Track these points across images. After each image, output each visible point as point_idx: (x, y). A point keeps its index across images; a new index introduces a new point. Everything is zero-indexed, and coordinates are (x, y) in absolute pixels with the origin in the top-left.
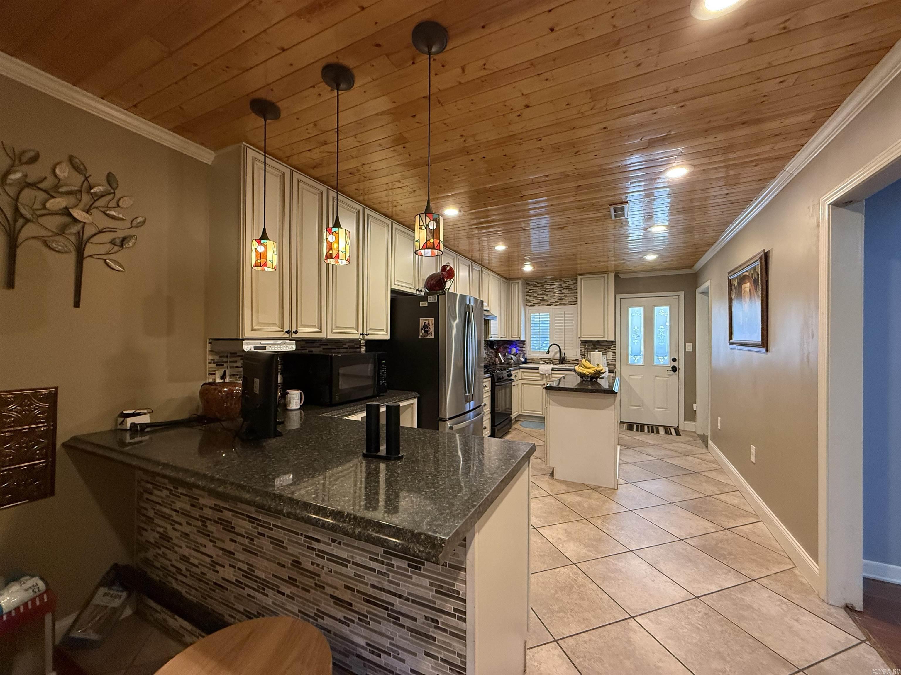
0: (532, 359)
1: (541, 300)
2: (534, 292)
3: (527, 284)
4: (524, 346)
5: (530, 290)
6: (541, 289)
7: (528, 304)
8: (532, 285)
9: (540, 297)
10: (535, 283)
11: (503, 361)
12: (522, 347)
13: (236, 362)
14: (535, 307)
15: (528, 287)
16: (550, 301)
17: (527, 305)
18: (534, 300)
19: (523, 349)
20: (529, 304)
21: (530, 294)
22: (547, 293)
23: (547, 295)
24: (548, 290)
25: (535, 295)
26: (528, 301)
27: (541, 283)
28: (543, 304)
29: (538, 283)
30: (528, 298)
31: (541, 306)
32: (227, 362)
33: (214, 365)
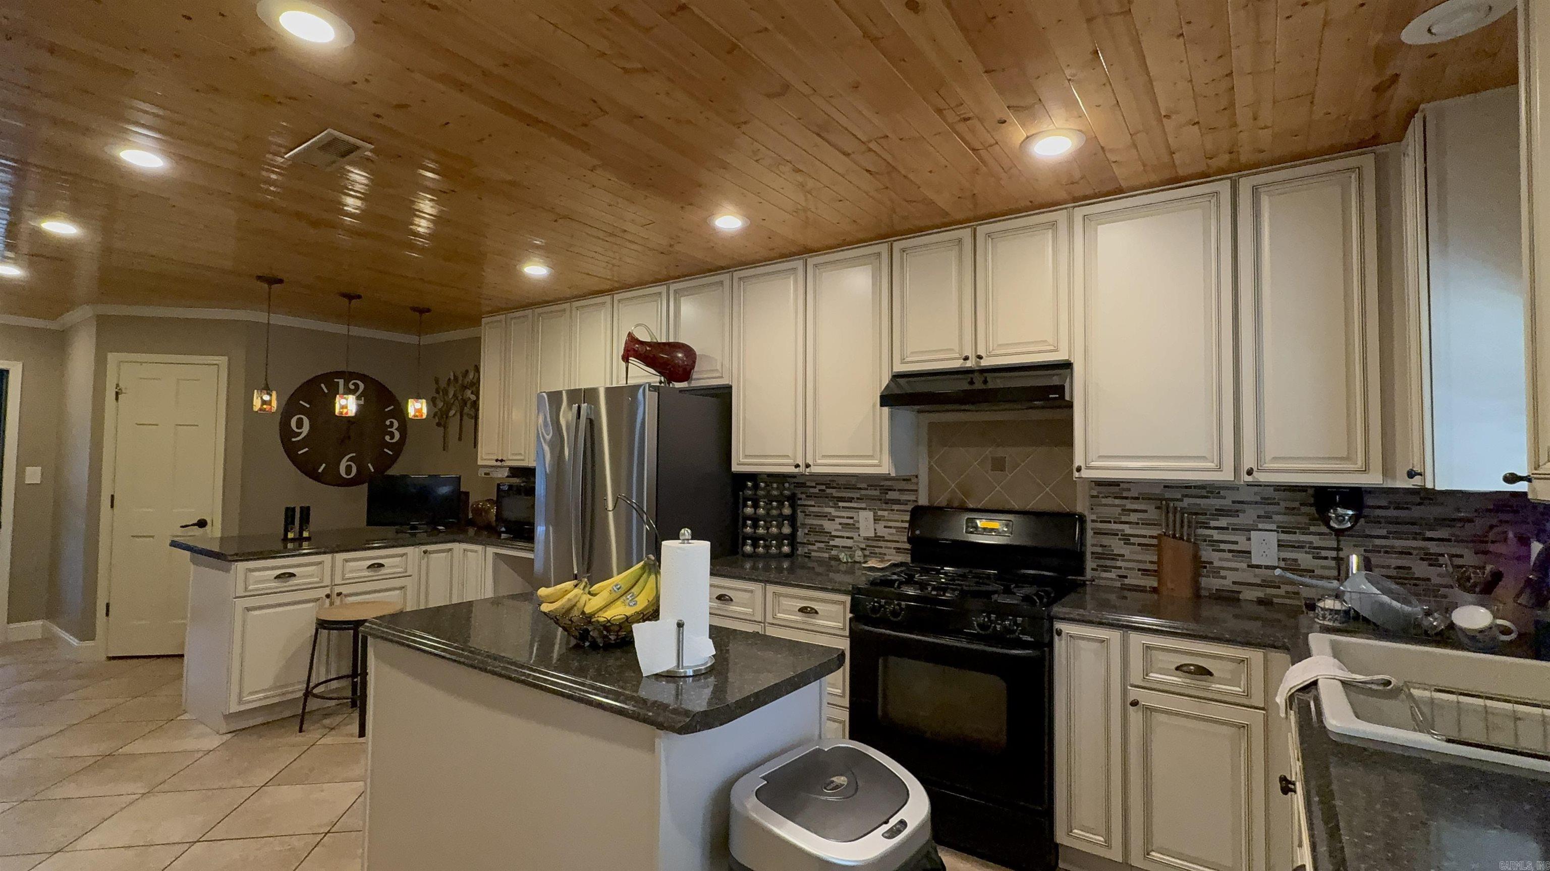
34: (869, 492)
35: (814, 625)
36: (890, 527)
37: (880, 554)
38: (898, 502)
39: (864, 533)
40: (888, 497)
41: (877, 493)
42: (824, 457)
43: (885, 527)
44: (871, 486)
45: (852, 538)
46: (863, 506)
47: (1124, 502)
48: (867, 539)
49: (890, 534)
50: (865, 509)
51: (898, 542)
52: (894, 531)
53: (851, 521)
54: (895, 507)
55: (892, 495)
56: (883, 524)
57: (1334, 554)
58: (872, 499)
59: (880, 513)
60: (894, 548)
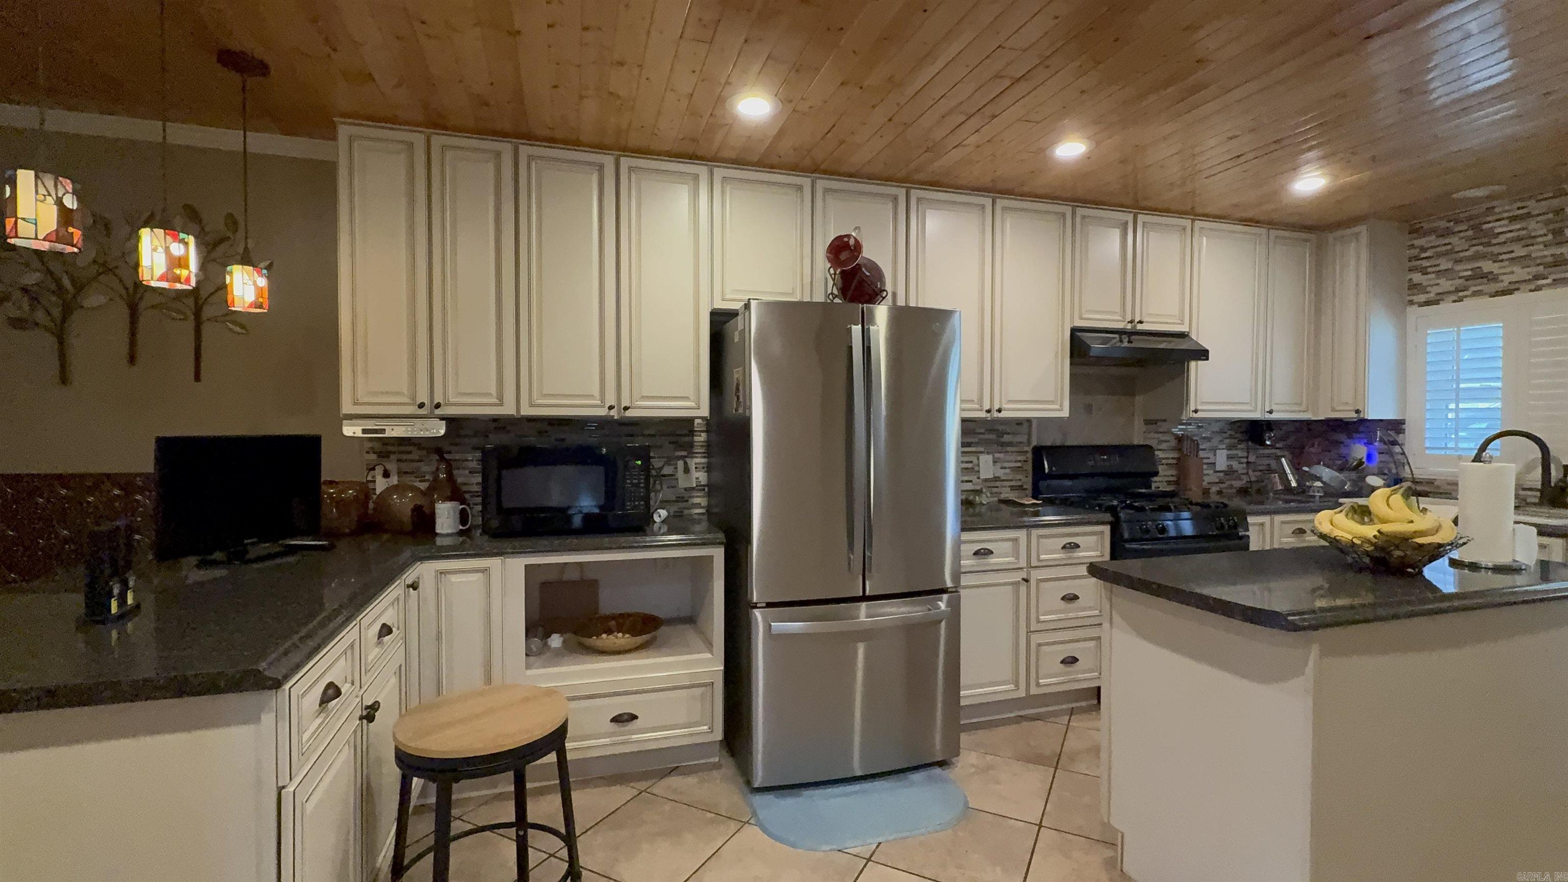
0: (1430, 482)
1: (1467, 279)
2: (1439, 255)
3: (1415, 231)
4: (1400, 438)
5: (1423, 249)
6: (1469, 239)
7: (1416, 298)
8: (1433, 231)
9: (1465, 269)
10: (1443, 224)
11: (1294, 484)
12: (1394, 443)
13: (410, 453)
14: (1446, 307)
15: (1418, 242)
16: (1507, 279)
17: (1411, 303)
18: (1442, 281)
19: (1397, 449)
20: (1422, 298)
21: (1425, 263)
22: (1496, 250)
23: (1495, 258)
24: (1502, 238)
25: (1445, 264)
26: (1414, 287)
27: (1469, 219)
28: (1476, 294)
29: (1457, 222)
30: (1417, 277)
31: (1466, 302)
32: (394, 453)
33: (373, 457)
34: (987, 436)
35: (1079, 558)
36: (1005, 468)
37: (996, 493)
38: (1010, 444)
39: (983, 476)
40: (1003, 440)
41: (992, 436)
42: (1010, 402)
43: (1002, 468)
44: (991, 431)
45: (971, 481)
46: (982, 449)
47: (1160, 435)
48: (986, 480)
49: (1005, 474)
50: (984, 453)
51: (1011, 480)
52: (1008, 471)
53: (970, 465)
54: (1009, 449)
55: (1006, 438)
56: (999, 465)
57: (1245, 460)
58: (988, 442)
59: (997, 455)
60: (1010, 486)
